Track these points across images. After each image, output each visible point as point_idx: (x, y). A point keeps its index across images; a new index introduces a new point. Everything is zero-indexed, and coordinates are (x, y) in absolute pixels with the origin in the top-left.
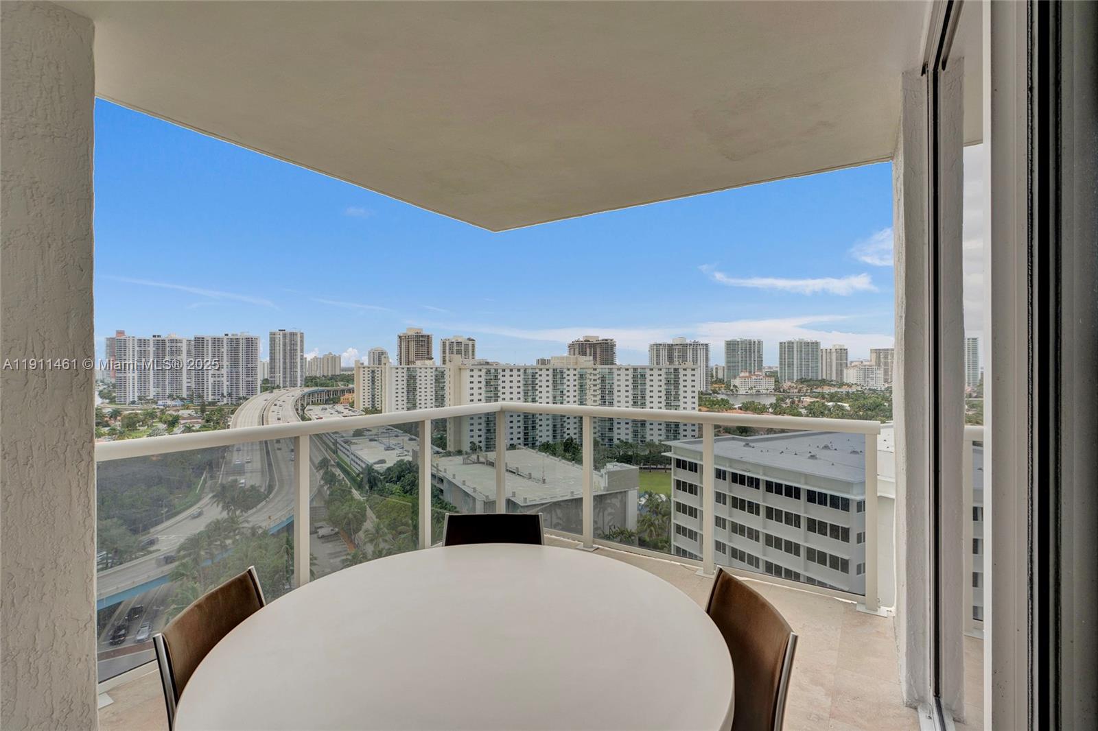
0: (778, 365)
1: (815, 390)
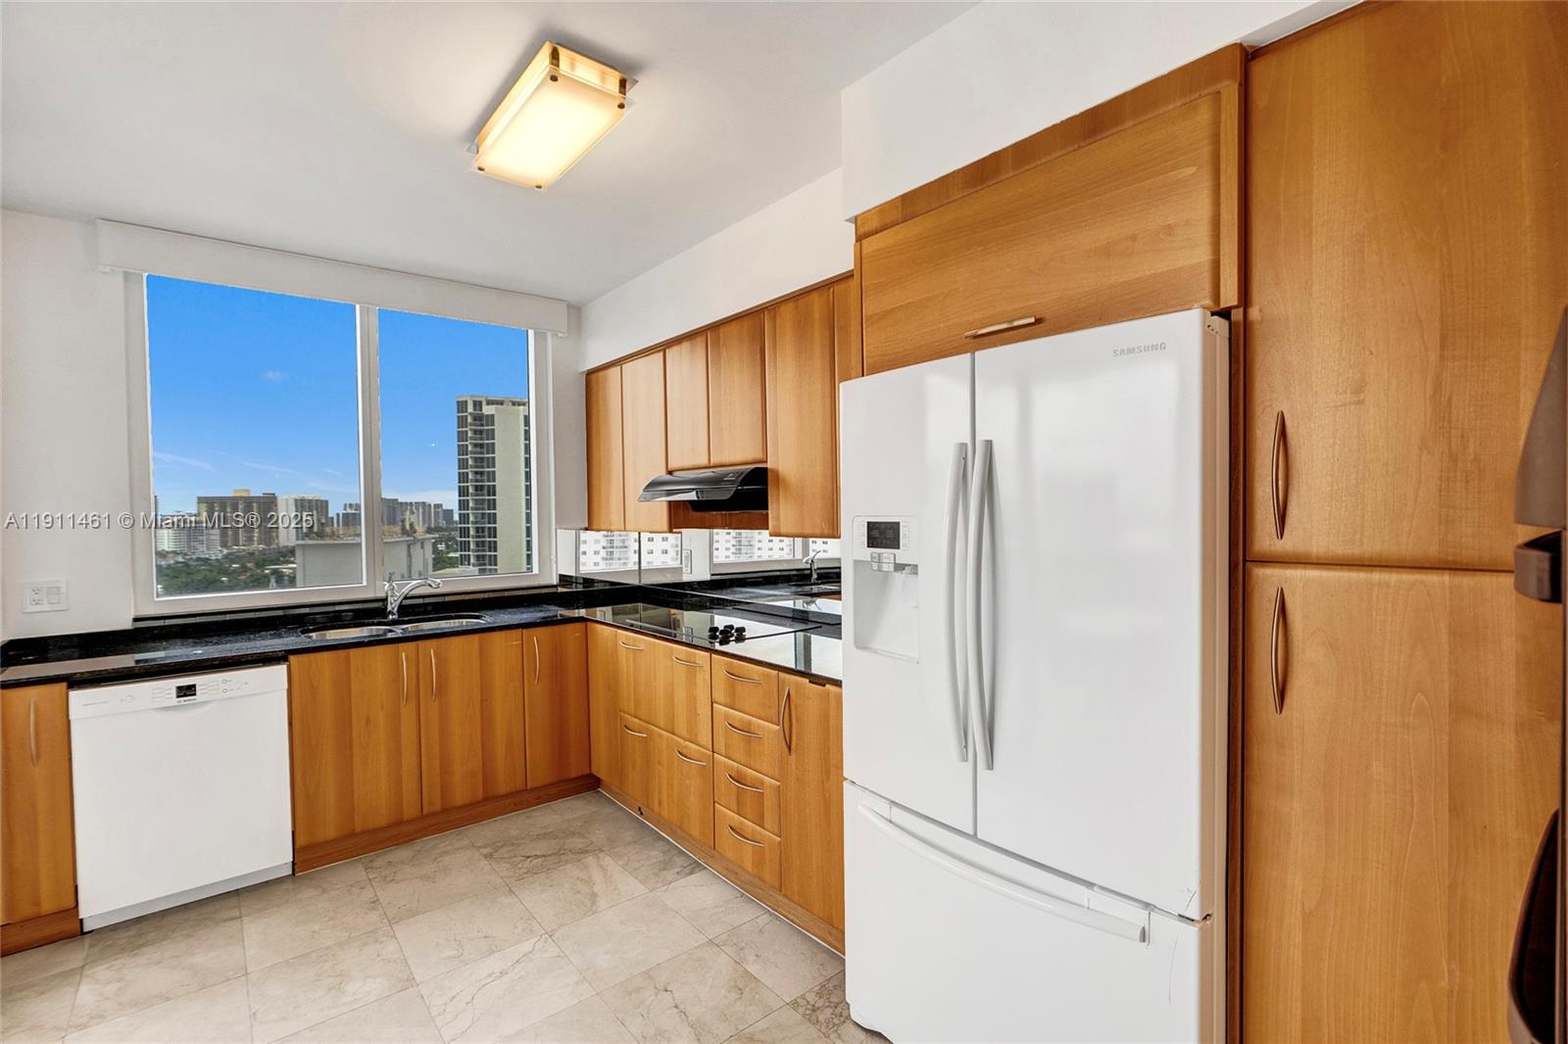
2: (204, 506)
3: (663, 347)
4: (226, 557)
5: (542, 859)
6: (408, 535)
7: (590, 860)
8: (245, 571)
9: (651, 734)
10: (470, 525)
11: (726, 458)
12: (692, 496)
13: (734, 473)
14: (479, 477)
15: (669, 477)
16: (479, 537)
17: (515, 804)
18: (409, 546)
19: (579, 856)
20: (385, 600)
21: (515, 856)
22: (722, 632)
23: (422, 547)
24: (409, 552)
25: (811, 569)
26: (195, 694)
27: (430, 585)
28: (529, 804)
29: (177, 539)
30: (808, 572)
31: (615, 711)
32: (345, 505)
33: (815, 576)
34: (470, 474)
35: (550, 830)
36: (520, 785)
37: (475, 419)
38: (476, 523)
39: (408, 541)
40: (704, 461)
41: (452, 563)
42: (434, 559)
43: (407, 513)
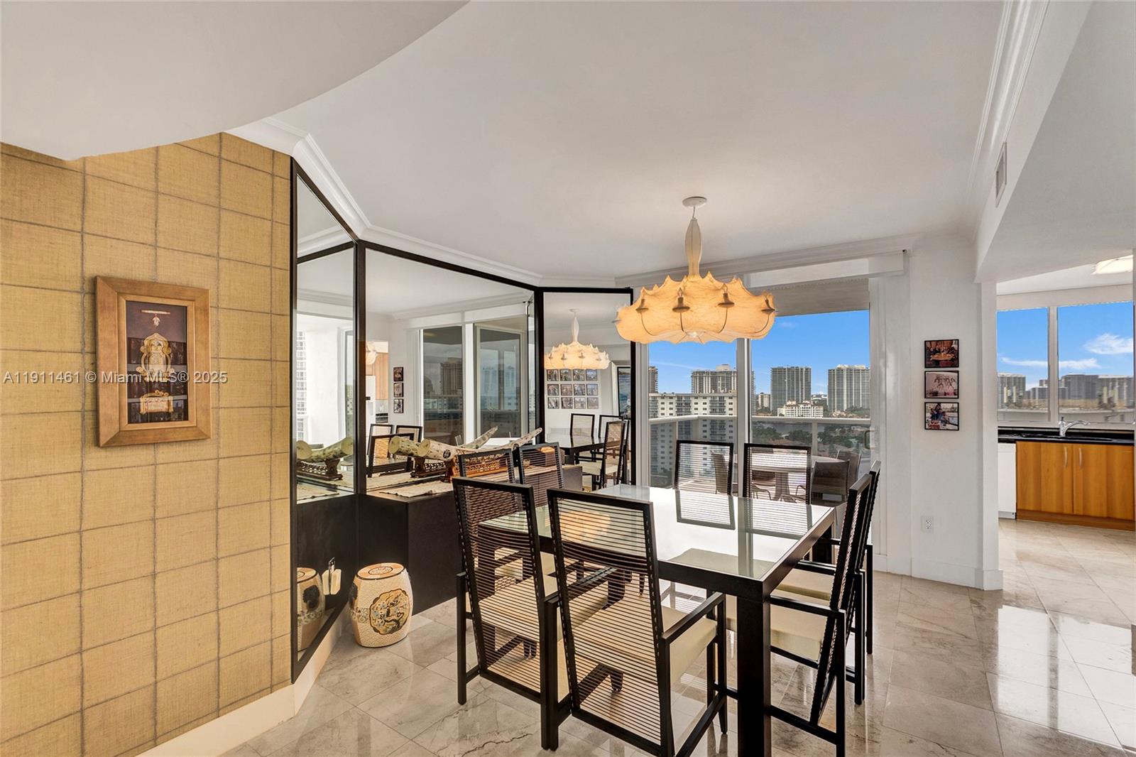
43: (1105, 389)
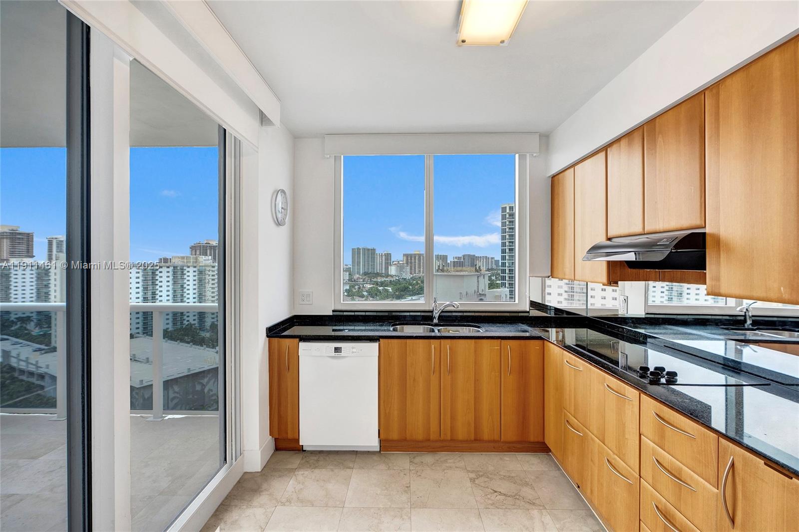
0: (351, 264)
1: (373, 280)
2: (405, 258)
3: (605, 149)
4: (412, 278)
5: (502, 497)
6: (478, 272)
7: (535, 512)
8: (418, 284)
9: (585, 434)
10: (506, 268)
11: (660, 226)
12: (631, 257)
13: (668, 239)
14: (511, 244)
15: (609, 243)
16: (510, 274)
17: (494, 447)
18: (478, 277)
19: (527, 506)
20: (432, 312)
21: (487, 487)
22: (652, 373)
23: (484, 278)
24: (478, 280)
25: (745, 316)
26: (341, 352)
27: (454, 306)
28: (502, 450)
29: (396, 271)
30: (742, 318)
31: (560, 408)
32: (454, 257)
33: (749, 322)
34: (507, 243)
35: (513, 475)
36: (496, 438)
37: (510, 215)
38: (509, 267)
39: (477, 275)
40: (638, 229)
41: (497, 286)
42: (489, 284)
43: (478, 261)
